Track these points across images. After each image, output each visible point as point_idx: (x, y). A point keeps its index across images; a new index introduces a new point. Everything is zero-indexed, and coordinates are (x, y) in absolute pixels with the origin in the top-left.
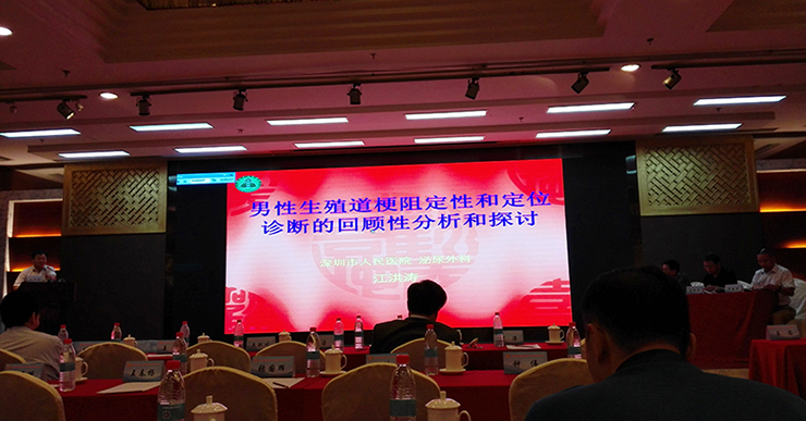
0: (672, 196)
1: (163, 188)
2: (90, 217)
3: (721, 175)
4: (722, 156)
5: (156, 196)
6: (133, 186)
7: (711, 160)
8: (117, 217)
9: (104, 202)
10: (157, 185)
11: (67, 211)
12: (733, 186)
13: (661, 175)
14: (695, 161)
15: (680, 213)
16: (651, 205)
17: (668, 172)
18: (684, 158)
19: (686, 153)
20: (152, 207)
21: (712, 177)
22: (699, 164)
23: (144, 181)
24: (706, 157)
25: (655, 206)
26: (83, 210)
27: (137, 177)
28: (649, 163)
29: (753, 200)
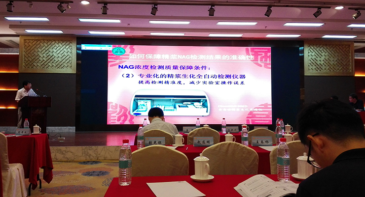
0: (318, 67)
1: (74, 51)
2: (34, 64)
3: (340, 59)
4: (340, 50)
5: (70, 55)
6: (58, 49)
7: (336, 52)
8: (49, 64)
9: (42, 56)
10: (71, 49)
11: (22, 60)
12: (345, 64)
13: (314, 57)
14: (329, 51)
15: (322, 75)
16: (309, 70)
17: (318, 56)
18: (324, 50)
19: (325, 48)
20: (68, 60)
21: (336, 59)
22: (331, 53)
23: (64, 47)
24: (334, 50)
25: (311, 71)
26: (31, 60)
27: (60, 44)
28: (309, 51)
29: (352, 70)
